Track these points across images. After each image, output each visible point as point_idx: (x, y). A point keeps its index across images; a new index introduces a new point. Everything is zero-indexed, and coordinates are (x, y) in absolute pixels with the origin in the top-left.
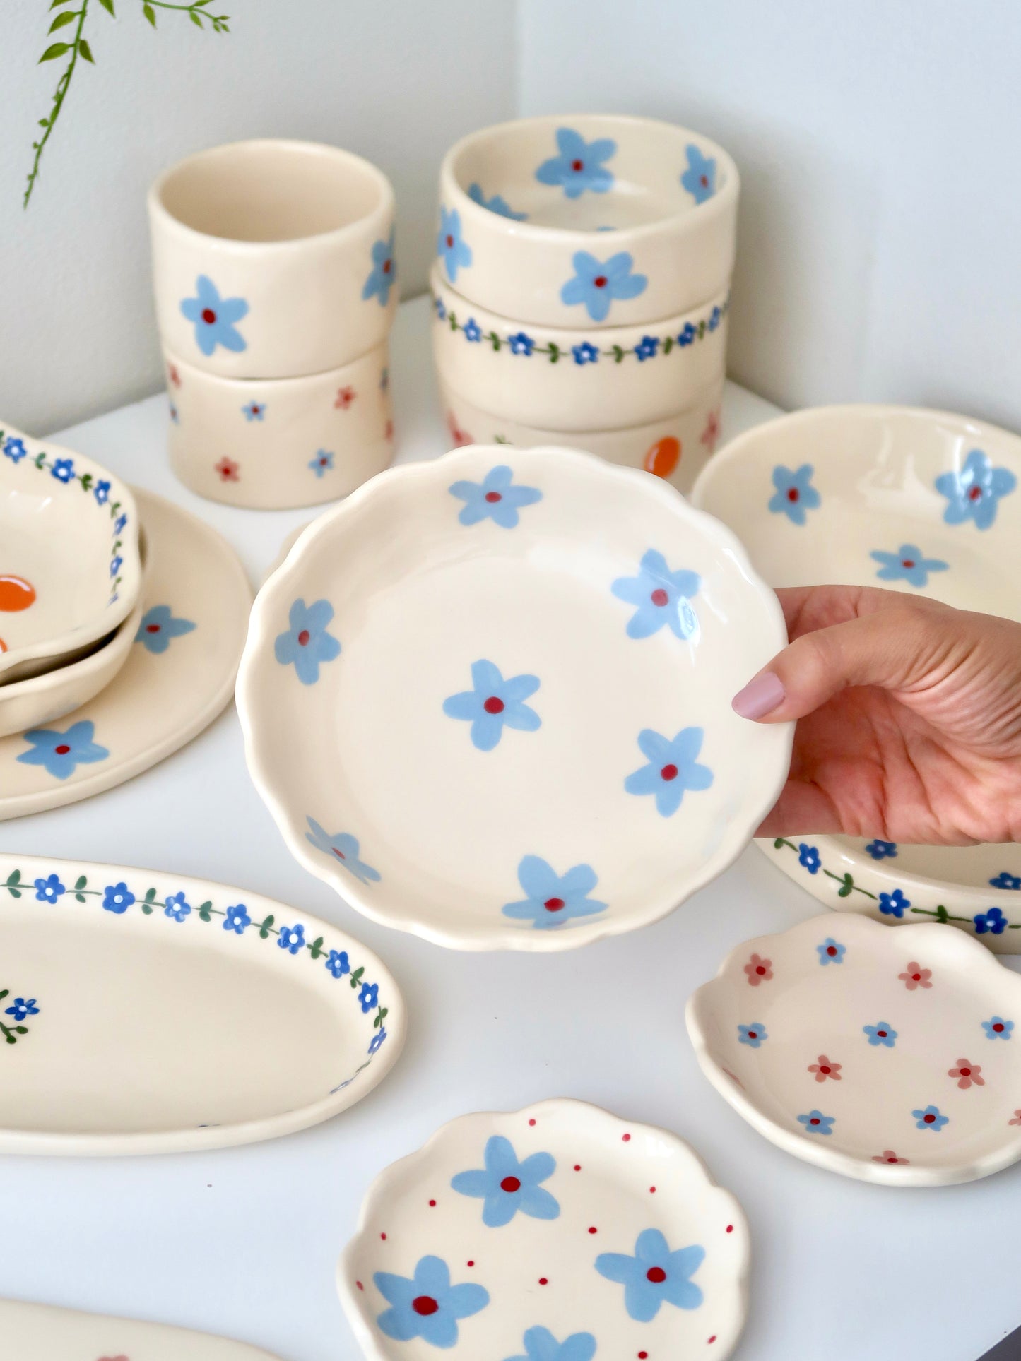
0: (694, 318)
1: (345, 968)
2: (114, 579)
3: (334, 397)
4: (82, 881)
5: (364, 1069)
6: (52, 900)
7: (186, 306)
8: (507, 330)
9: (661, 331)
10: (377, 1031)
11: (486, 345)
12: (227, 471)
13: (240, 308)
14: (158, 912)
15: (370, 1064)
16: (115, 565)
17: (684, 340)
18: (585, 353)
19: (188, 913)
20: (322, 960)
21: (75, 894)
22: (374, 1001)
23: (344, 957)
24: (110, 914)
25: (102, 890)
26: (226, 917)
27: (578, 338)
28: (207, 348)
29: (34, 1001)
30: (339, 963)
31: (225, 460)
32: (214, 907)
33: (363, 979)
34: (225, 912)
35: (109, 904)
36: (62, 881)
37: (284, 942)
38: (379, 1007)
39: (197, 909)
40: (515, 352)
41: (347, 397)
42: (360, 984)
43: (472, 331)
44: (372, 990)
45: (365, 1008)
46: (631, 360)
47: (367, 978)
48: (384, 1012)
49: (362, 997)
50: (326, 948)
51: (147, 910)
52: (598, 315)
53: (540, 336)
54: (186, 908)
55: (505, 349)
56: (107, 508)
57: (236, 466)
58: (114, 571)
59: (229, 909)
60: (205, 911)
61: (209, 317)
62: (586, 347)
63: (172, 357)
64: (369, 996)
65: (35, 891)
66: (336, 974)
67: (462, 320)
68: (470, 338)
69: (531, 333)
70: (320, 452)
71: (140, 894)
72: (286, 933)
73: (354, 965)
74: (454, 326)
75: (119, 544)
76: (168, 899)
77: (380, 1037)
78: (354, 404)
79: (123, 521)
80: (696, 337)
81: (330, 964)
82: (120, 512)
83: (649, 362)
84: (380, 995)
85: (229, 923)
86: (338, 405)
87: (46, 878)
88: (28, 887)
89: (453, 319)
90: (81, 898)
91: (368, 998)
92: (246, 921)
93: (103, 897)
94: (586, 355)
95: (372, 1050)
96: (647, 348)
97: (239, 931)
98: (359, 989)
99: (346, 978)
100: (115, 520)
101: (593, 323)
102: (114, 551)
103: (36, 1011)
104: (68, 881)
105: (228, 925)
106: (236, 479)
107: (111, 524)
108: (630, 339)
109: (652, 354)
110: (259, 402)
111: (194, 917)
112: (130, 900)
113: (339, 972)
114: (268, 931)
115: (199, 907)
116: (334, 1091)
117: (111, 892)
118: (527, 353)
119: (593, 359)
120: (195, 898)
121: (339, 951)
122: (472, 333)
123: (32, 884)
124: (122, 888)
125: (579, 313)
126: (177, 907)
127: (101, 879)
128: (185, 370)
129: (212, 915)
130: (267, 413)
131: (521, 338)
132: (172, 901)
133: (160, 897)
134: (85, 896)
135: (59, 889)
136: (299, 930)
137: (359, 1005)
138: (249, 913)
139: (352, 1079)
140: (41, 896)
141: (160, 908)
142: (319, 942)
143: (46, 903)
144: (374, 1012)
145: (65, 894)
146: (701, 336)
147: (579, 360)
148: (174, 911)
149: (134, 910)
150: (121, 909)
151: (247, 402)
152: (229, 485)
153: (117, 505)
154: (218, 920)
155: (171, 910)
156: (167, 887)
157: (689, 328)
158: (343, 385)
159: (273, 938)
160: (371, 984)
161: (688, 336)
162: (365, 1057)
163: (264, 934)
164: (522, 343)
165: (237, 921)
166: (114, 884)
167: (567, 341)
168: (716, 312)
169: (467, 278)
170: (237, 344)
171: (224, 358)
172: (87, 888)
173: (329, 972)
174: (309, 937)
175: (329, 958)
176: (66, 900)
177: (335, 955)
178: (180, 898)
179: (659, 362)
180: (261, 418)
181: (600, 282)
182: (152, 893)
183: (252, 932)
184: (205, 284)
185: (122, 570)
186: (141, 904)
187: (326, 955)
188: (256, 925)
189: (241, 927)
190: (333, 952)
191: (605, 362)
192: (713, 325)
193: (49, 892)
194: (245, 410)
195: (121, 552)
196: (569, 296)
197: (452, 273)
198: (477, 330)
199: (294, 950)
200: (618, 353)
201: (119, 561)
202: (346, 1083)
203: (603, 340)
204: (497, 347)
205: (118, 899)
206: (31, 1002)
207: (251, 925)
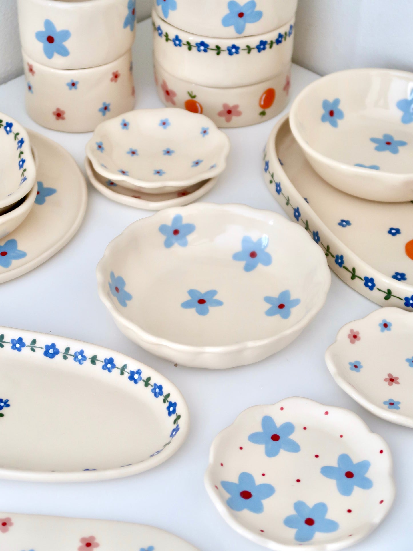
0: (282, 31)
1: (161, 393)
2: (22, 170)
3: (111, 76)
4: (34, 342)
5: (168, 446)
6: (19, 350)
7: (38, 35)
8: (194, 40)
9: (268, 38)
10: (175, 426)
11: (185, 48)
12: (59, 115)
13: (66, 35)
14: (71, 359)
15: (171, 444)
16: (21, 163)
17: (278, 42)
18: (233, 50)
19: (85, 360)
20: (150, 388)
21: (30, 348)
22: (174, 411)
23: (160, 388)
24: (47, 358)
25: (44, 347)
26: (104, 364)
27: (230, 43)
28: (49, 55)
29: (8, 401)
30: (158, 391)
31: (58, 109)
32: (98, 358)
33: (170, 399)
34: (103, 361)
35: (46, 353)
36: (24, 341)
37: (131, 378)
38: (177, 414)
39: (89, 358)
40: (199, 51)
41: (116, 76)
42: (168, 401)
43: (177, 41)
44: (173, 405)
45: (170, 414)
46: (254, 52)
47: (171, 399)
48: (179, 417)
49: (168, 408)
50: (152, 382)
51: (65, 357)
52: (240, 30)
53: (212, 43)
54: (84, 358)
55: (194, 49)
56: (12, 135)
57: (64, 112)
58: (21, 166)
59: (105, 360)
60: (94, 360)
61: (50, 40)
62: (234, 47)
63: (28, 60)
64: (172, 408)
65: (11, 345)
66: (156, 395)
67: (172, 36)
68: (176, 45)
69: (207, 41)
70: (104, 103)
71: (62, 350)
72: (132, 373)
73: (165, 392)
74: (167, 39)
75: (22, 153)
76: (76, 353)
77: (176, 430)
78: (119, 79)
79: (22, 142)
80: (283, 39)
81: (154, 391)
82: (19, 137)
83: (263, 52)
84: (177, 408)
85: (105, 366)
86: (112, 80)
87: (17, 338)
88: (7, 343)
89: (167, 36)
90: (33, 350)
91: (171, 409)
92: (114, 366)
93: (44, 350)
94: (234, 50)
95: (172, 436)
96: (262, 46)
97: (109, 371)
98: (167, 404)
99: (161, 398)
100: (17, 141)
101: (237, 35)
102: (20, 156)
103: (8, 406)
104: (27, 341)
105: (105, 367)
106: (63, 119)
107: (15, 144)
108: (254, 42)
109: (264, 49)
110: (75, 81)
111: (88, 362)
112: (57, 352)
113: (158, 395)
114: (124, 372)
115: (91, 357)
116: (152, 456)
117: (48, 348)
118: (205, 51)
119: (237, 52)
120: (89, 354)
121: (158, 385)
122: (177, 42)
123: (10, 341)
124: (53, 346)
125: (231, 30)
126: (80, 357)
127: (43, 341)
128: (36, 67)
129: (97, 362)
130: (79, 86)
131: (203, 44)
132: (78, 354)
133: (72, 352)
134: (35, 349)
135: (23, 345)
136: (139, 372)
137: (167, 412)
138: (115, 362)
139: (162, 450)
140: (14, 347)
141: (72, 357)
142: (149, 379)
143: (16, 351)
144: (174, 417)
145: (26, 347)
146: (285, 40)
147: (230, 53)
148: (78, 359)
149: (59, 357)
150: (52, 356)
151: (69, 81)
152: (60, 121)
153: (18, 134)
154: (99, 365)
155: (77, 358)
156: (75, 347)
157: (280, 36)
158: (115, 71)
159: (127, 375)
160: (173, 402)
161: (280, 39)
162: (168, 439)
163: (122, 373)
164: (203, 46)
165: (109, 366)
166: (50, 344)
167: (224, 44)
168: (291, 27)
169: (173, 16)
170: (65, 53)
171: (58, 59)
172: (36, 345)
173: (153, 394)
174: (144, 376)
175: (153, 387)
176: (26, 350)
177: (156, 386)
178: (82, 353)
179: (268, 52)
180: (76, 88)
181: (241, 15)
182: (68, 349)
183: (116, 372)
184: (48, 24)
185: (25, 166)
186: (62, 354)
187: (152, 386)
188: (118, 368)
189: (111, 369)
190: (155, 385)
191: (243, 53)
192: (290, 33)
193: (18, 346)
194: (68, 85)
195: (23, 156)
196: (226, 22)
197: (166, 14)
198: (180, 41)
199: (136, 382)
200: (249, 49)
201: (23, 161)
202: (158, 452)
203: (241, 43)
204: (190, 49)
205: (51, 351)
206: (7, 401)
207: (116, 368)
